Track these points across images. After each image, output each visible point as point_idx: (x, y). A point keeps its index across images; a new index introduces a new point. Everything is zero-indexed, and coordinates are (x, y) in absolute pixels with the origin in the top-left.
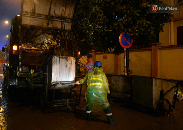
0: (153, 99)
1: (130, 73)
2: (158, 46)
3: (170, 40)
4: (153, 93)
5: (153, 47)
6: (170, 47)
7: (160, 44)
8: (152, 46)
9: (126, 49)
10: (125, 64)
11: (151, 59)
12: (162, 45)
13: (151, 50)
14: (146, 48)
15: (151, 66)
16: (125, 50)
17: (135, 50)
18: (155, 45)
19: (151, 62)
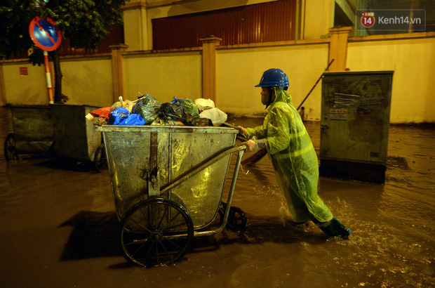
0: (89, 145)
1: (65, 101)
2: (122, 50)
3: (141, 41)
4: (88, 133)
5: (114, 53)
6: (141, 53)
7: (126, 48)
8: (113, 51)
9: (49, 53)
10: (47, 84)
11: (113, 75)
12: (128, 50)
13: (110, 57)
14: (103, 54)
15: (113, 87)
16: (46, 54)
17: (82, 56)
18: (117, 48)
19: (113, 80)
